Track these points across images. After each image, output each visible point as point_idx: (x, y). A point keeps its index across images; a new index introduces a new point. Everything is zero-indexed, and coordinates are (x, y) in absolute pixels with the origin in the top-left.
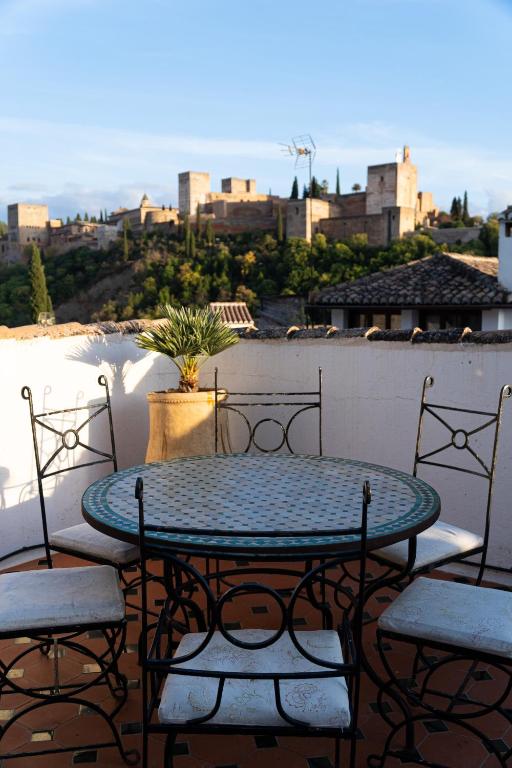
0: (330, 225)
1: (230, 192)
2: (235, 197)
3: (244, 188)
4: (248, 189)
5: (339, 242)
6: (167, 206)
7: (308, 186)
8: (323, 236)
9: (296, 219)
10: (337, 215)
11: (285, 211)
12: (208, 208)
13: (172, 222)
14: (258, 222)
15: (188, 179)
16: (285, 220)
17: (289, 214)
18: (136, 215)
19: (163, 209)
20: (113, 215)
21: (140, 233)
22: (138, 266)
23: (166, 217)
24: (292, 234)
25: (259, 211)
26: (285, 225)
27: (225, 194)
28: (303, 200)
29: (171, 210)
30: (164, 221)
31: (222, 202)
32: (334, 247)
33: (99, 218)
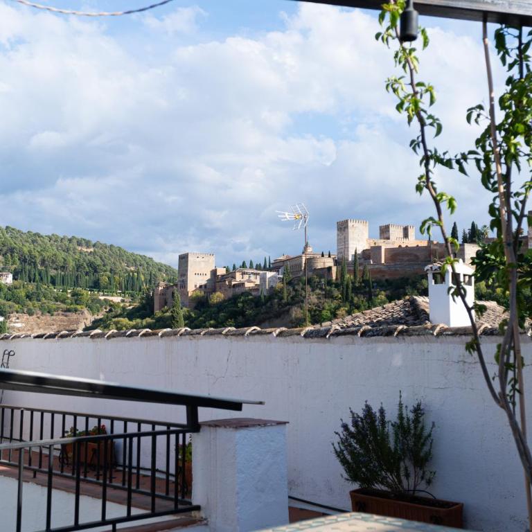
1: (388, 238)
2: (393, 243)
3: (401, 235)
4: (406, 235)
6: (326, 254)
7: (467, 232)
12: (366, 255)
13: (330, 269)
15: (347, 227)
18: (297, 262)
19: (323, 256)
20: (276, 262)
21: (299, 279)
22: (296, 311)
23: (324, 263)
25: (416, 256)
27: (382, 241)
28: (462, 245)
29: (329, 256)
30: (323, 267)
31: (380, 248)
32: (494, 291)
33: (262, 265)
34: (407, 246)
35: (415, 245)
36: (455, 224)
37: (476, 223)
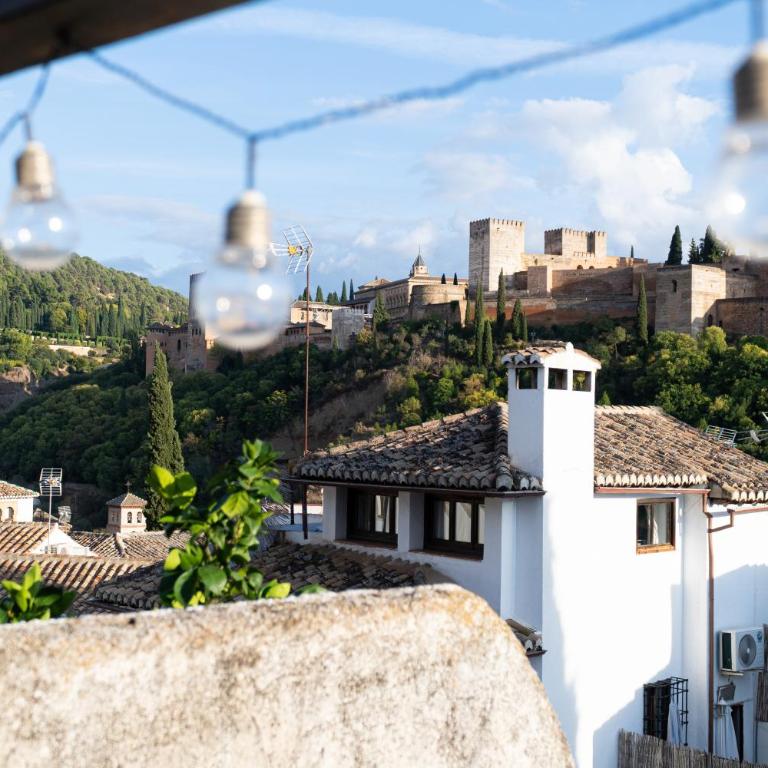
0: (735, 311)
1: (559, 253)
2: (568, 262)
3: (584, 245)
4: (591, 248)
5: (749, 340)
6: (450, 276)
7: (698, 243)
8: (719, 329)
9: (673, 299)
10: (749, 294)
11: (651, 285)
12: (520, 281)
13: (455, 304)
14: (606, 304)
15: (487, 231)
16: (652, 301)
17: (659, 291)
18: (400, 291)
19: (443, 281)
20: (363, 290)
21: (401, 322)
22: (394, 379)
23: (446, 294)
24: (665, 326)
25: (608, 286)
26: (653, 311)
27: (549, 256)
28: (688, 267)
29: (455, 283)
30: (443, 301)
31: (544, 269)
32: (740, 350)
33: (339, 296)
34: (591, 268)
35: (606, 266)
36: (677, 229)
37: (713, 228)
